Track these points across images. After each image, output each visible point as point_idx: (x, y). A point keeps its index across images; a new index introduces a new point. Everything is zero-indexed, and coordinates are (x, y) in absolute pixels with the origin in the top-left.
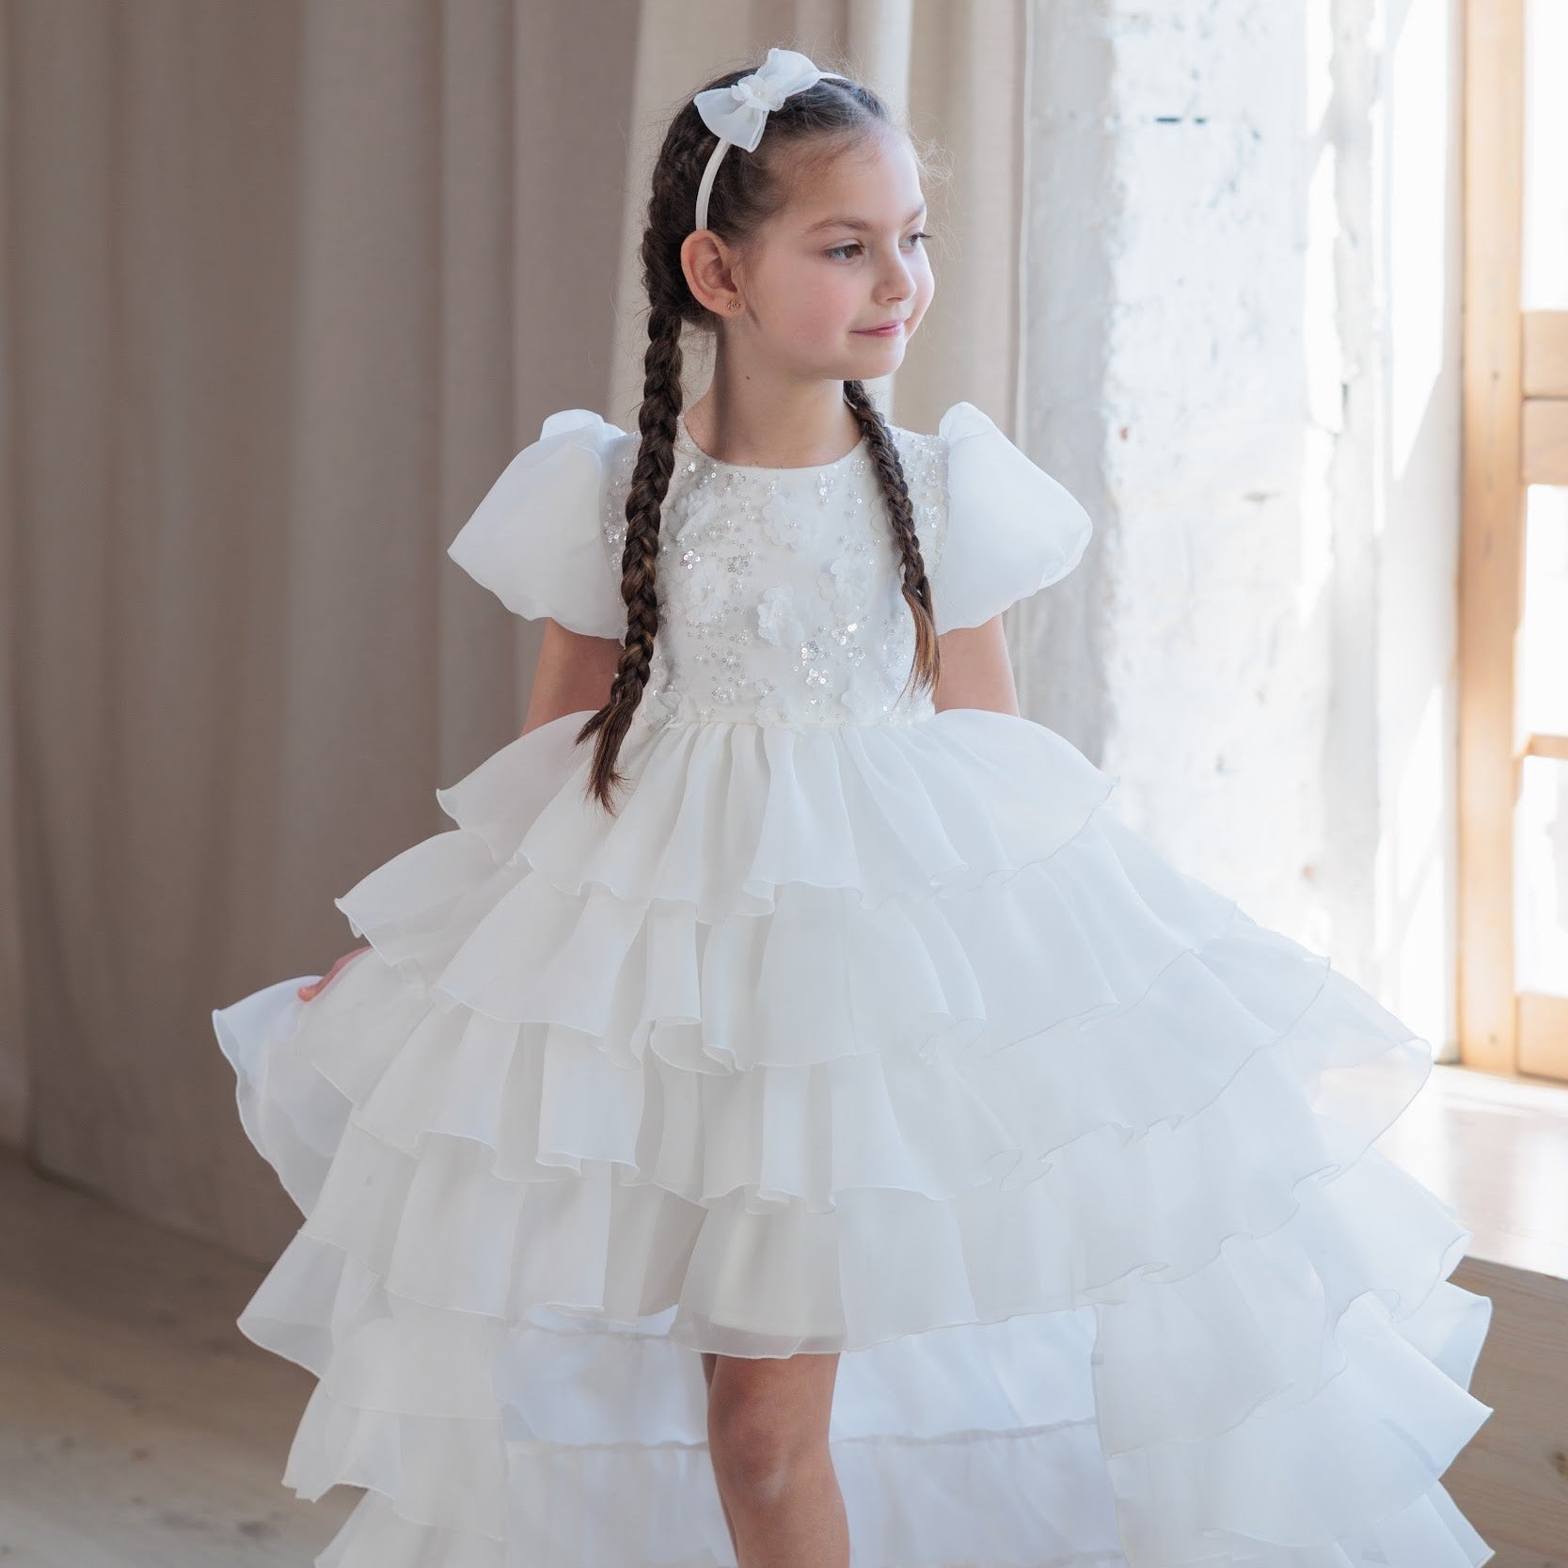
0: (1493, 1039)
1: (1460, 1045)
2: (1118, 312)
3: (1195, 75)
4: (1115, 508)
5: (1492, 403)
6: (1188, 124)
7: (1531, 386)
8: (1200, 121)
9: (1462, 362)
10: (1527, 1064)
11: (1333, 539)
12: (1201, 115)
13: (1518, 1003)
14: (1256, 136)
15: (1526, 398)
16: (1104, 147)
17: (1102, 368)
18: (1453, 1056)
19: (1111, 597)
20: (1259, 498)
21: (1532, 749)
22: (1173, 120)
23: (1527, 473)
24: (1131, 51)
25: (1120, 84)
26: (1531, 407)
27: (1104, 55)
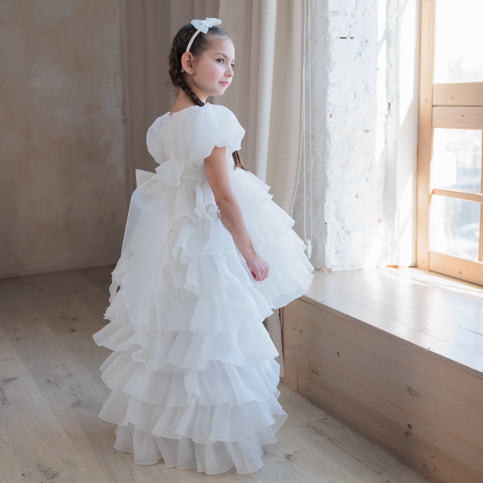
0: (424, 262)
1: (416, 262)
2: (330, 85)
3: (350, 27)
4: (329, 134)
5: (425, 107)
6: (349, 39)
7: (434, 103)
8: (352, 38)
9: (419, 98)
10: (431, 269)
11: (386, 141)
12: (352, 37)
13: (429, 253)
14: (367, 42)
15: (433, 106)
16: (326, 44)
17: (326, 99)
18: (415, 265)
19: (328, 155)
20: (367, 131)
21: (433, 192)
22: (345, 38)
23: (433, 125)
24: (333, 20)
25: (330, 29)
26: (434, 108)
27: (326, 22)
